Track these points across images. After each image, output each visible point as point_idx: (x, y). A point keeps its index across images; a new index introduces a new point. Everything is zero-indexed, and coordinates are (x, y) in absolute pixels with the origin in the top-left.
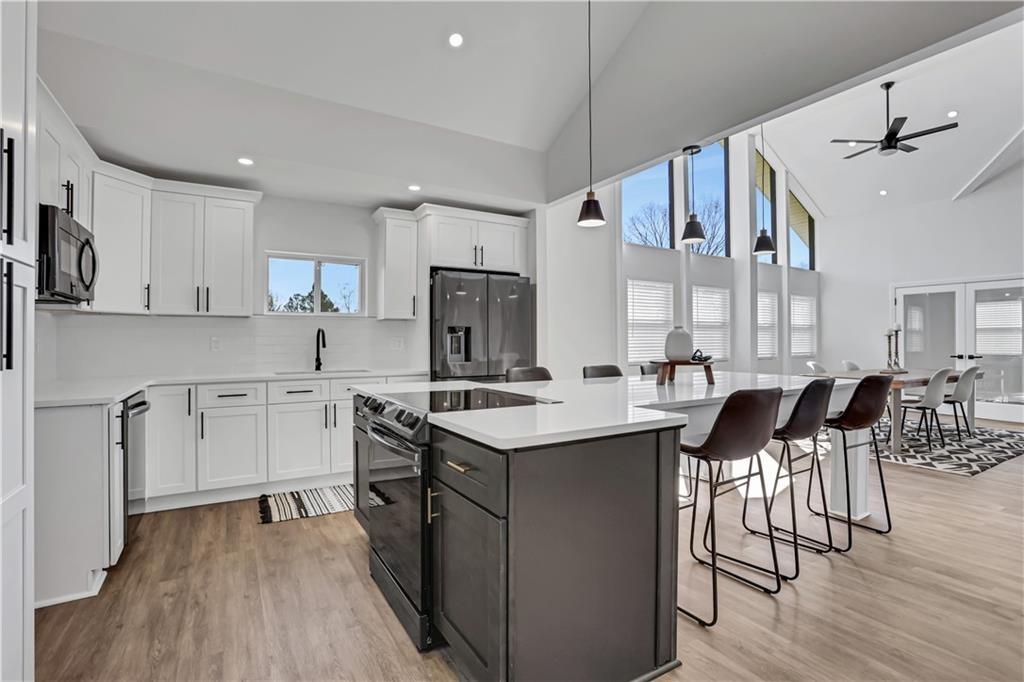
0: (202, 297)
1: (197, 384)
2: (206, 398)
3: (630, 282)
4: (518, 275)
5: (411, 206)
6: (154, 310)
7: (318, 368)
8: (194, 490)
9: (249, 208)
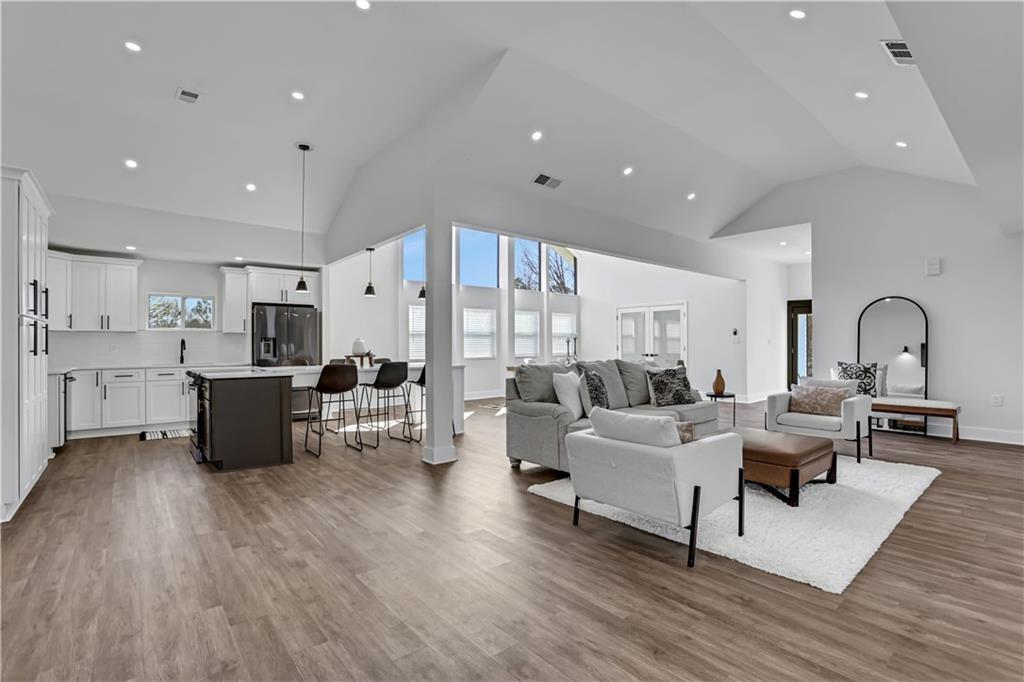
0: (105, 321)
1: (102, 370)
2: (107, 377)
3: (411, 307)
4: (312, 306)
5: (242, 266)
6: (73, 329)
7: (182, 362)
8: (99, 427)
9: (134, 269)
